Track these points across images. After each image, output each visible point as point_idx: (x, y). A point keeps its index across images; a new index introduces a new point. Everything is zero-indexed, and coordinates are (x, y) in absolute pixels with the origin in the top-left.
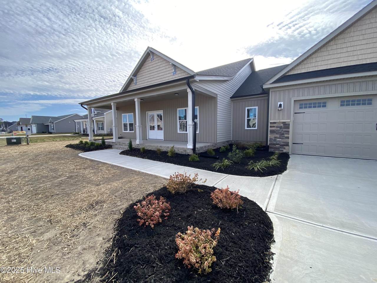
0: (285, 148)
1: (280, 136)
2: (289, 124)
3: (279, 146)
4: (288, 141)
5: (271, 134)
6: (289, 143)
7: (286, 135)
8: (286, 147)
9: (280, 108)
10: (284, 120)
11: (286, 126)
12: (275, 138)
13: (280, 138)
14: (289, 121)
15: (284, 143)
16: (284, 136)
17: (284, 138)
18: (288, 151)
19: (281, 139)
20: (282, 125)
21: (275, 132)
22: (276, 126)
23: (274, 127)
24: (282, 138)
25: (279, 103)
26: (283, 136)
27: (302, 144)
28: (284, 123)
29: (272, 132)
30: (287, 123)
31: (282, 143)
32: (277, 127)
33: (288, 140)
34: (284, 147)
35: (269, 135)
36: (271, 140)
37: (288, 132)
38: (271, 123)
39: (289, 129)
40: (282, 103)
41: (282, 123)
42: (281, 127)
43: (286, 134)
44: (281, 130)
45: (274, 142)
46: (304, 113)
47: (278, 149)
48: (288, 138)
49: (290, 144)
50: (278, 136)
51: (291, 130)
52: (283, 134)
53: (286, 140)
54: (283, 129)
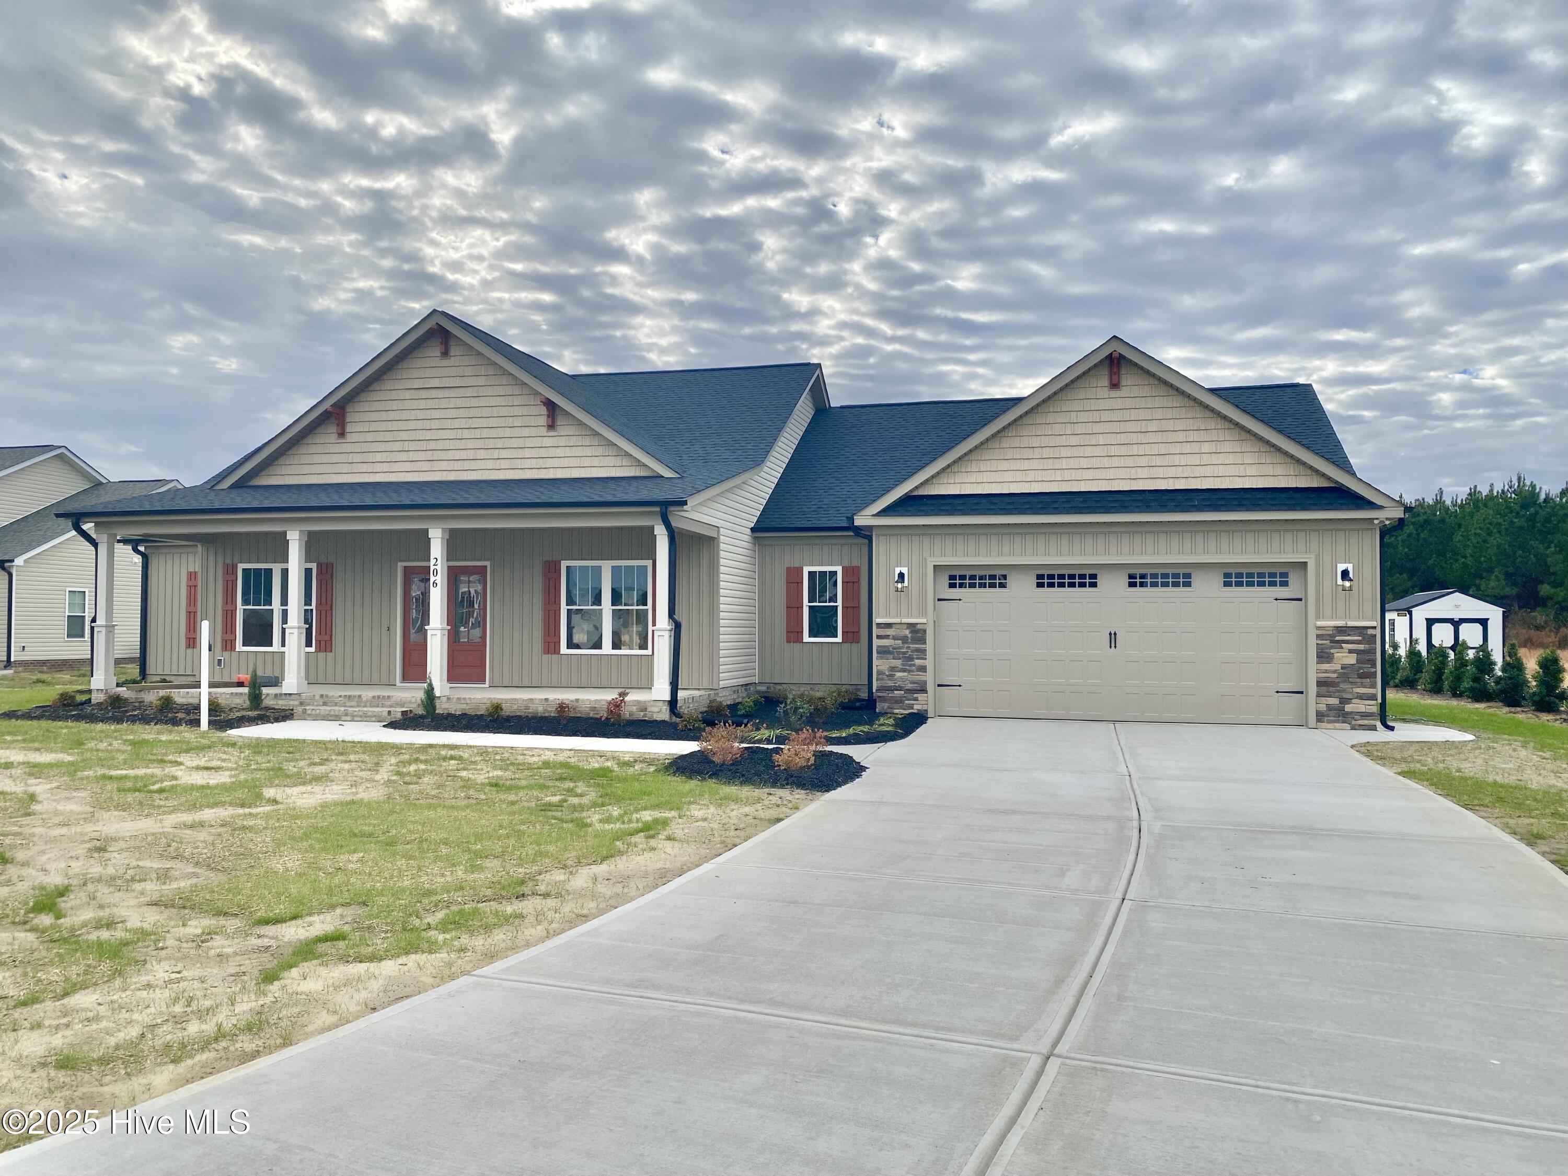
0: (916, 699)
1: (903, 665)
2: (925, 631)
3: (903, 692)
4: (923, 678)
5: (882, 658)
6: (925, 682)
7: (918, 662)
8: (921, 696)
9: (900, 585)
10: (912, 617)
11: (917, 634)
12: (893, 669)
13: (904, 671)
14: (924, 621)
15: (914, 683)
16: (914, 665)
17: (913, 671)
18: (925, 707)
19: (905, 674)
20: (907, 632)
21: (890, 653)
22: (894, 634)
23: (887, 637)
24: (909, 671)
25: (898, 570)
26: (911, 665)
27: (960, 686)
28: (911, 626)
29: (883, 651)
30: (919, 627)
31: (910, 686)
32: (895, 638)
33: (924, 674)
34: (915, 695)
35: (875, 662)
36: (880, 676)
37: (923, 651)
38: (879, 625)
39: (925, 643)
40: (905, 570)
41: (908, 628)
42: (904, 639)
43: (918, 659)
44: (906, 645)
45: (889, 682)
46: (960, 600)
47: (899, 701)
48: (923, 669)
49: (930, 687)
50: (898, 663)
51: (929, 646)
52: (911, 659)
53: (919, 677)
54: (912, 643)
